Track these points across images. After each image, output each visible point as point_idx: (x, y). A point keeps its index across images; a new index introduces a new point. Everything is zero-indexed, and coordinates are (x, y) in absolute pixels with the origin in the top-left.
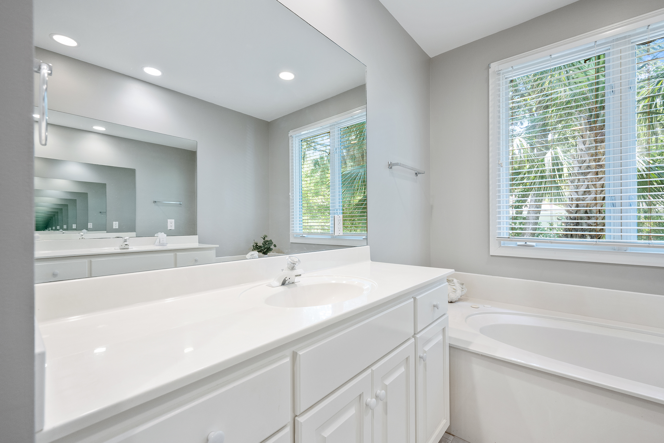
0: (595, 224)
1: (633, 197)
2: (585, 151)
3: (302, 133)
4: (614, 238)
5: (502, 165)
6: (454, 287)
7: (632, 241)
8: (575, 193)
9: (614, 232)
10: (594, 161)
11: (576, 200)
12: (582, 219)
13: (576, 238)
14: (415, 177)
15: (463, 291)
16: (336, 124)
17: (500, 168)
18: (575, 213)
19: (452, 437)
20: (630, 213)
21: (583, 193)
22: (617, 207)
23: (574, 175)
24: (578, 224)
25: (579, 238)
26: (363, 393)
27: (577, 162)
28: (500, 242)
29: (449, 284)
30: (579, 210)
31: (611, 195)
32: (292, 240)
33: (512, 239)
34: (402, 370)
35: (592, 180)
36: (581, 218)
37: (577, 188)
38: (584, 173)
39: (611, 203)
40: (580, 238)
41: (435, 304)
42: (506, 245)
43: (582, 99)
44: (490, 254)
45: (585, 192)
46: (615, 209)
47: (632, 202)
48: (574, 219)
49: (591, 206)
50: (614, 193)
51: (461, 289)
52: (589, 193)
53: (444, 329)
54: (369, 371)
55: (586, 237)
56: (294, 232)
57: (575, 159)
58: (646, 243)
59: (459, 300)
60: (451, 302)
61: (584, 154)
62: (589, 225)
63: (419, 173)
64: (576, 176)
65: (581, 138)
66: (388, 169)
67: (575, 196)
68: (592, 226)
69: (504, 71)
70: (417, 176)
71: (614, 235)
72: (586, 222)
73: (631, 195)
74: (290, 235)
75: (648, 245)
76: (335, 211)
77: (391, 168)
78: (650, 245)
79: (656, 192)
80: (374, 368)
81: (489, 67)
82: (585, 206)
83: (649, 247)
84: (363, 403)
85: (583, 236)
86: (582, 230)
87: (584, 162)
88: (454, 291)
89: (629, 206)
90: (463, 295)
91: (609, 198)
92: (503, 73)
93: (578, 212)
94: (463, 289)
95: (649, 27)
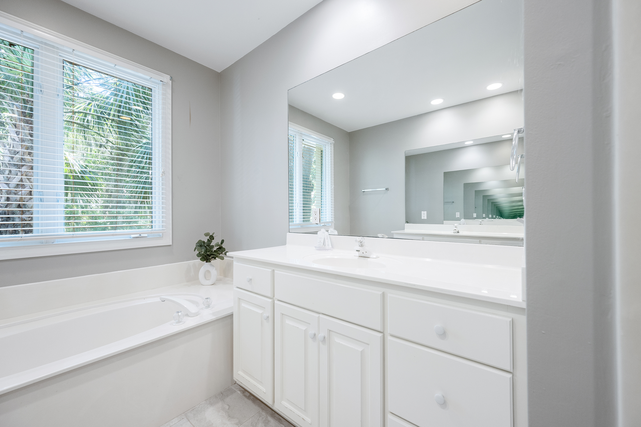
0: (30, 219)
1: (60, 194)
2: (18, 142)
4: (42, 232)
7: (59, 233)
8: (5, 184)
9: (42, 226)
10: (29, 154)
11: (6, 193)
12: (15, 213)
13: (6, 234)
18: (4, 206)
20: (58, 208)
21: (15, 185)
22: (45, 202)
23: (4, 166)
24: (8, 219)
25: (10, 234)
27: (8, 152)
30: (11, 204)
31: (39, 190)
35: (27, 173)
36: (13, 213)
37: (8, 180)
38: (17, 165)
39: (39, 198)
40: (12, 234)
43: (15, 85)
45: (18, 184)
46: (43, 204)
47: (59, 198)
48: (4, 213)
49: (25, 200)
50: (42, 189)
52: (23, 186)
55: (19, 232)
57: (5, 148)
58: (70, 235)
61: (17, 144)
62: (23, 220)
64: (7, 166)
65: (14, 127)
67: (5, 188)
68: (26, 221)
71: (41, 229)
72: (19, 217)
73: (58, 192)
75: (73, 236)
78: (74, 236)
79: (90, 191)
82: (18, 200)
83: (73, 237)
85: (15, 232)
86: (14, 225)
87: (16, 153)
89: (56, 202)
91: (37, 193)
93: (8, 206)
95: (75, 52)
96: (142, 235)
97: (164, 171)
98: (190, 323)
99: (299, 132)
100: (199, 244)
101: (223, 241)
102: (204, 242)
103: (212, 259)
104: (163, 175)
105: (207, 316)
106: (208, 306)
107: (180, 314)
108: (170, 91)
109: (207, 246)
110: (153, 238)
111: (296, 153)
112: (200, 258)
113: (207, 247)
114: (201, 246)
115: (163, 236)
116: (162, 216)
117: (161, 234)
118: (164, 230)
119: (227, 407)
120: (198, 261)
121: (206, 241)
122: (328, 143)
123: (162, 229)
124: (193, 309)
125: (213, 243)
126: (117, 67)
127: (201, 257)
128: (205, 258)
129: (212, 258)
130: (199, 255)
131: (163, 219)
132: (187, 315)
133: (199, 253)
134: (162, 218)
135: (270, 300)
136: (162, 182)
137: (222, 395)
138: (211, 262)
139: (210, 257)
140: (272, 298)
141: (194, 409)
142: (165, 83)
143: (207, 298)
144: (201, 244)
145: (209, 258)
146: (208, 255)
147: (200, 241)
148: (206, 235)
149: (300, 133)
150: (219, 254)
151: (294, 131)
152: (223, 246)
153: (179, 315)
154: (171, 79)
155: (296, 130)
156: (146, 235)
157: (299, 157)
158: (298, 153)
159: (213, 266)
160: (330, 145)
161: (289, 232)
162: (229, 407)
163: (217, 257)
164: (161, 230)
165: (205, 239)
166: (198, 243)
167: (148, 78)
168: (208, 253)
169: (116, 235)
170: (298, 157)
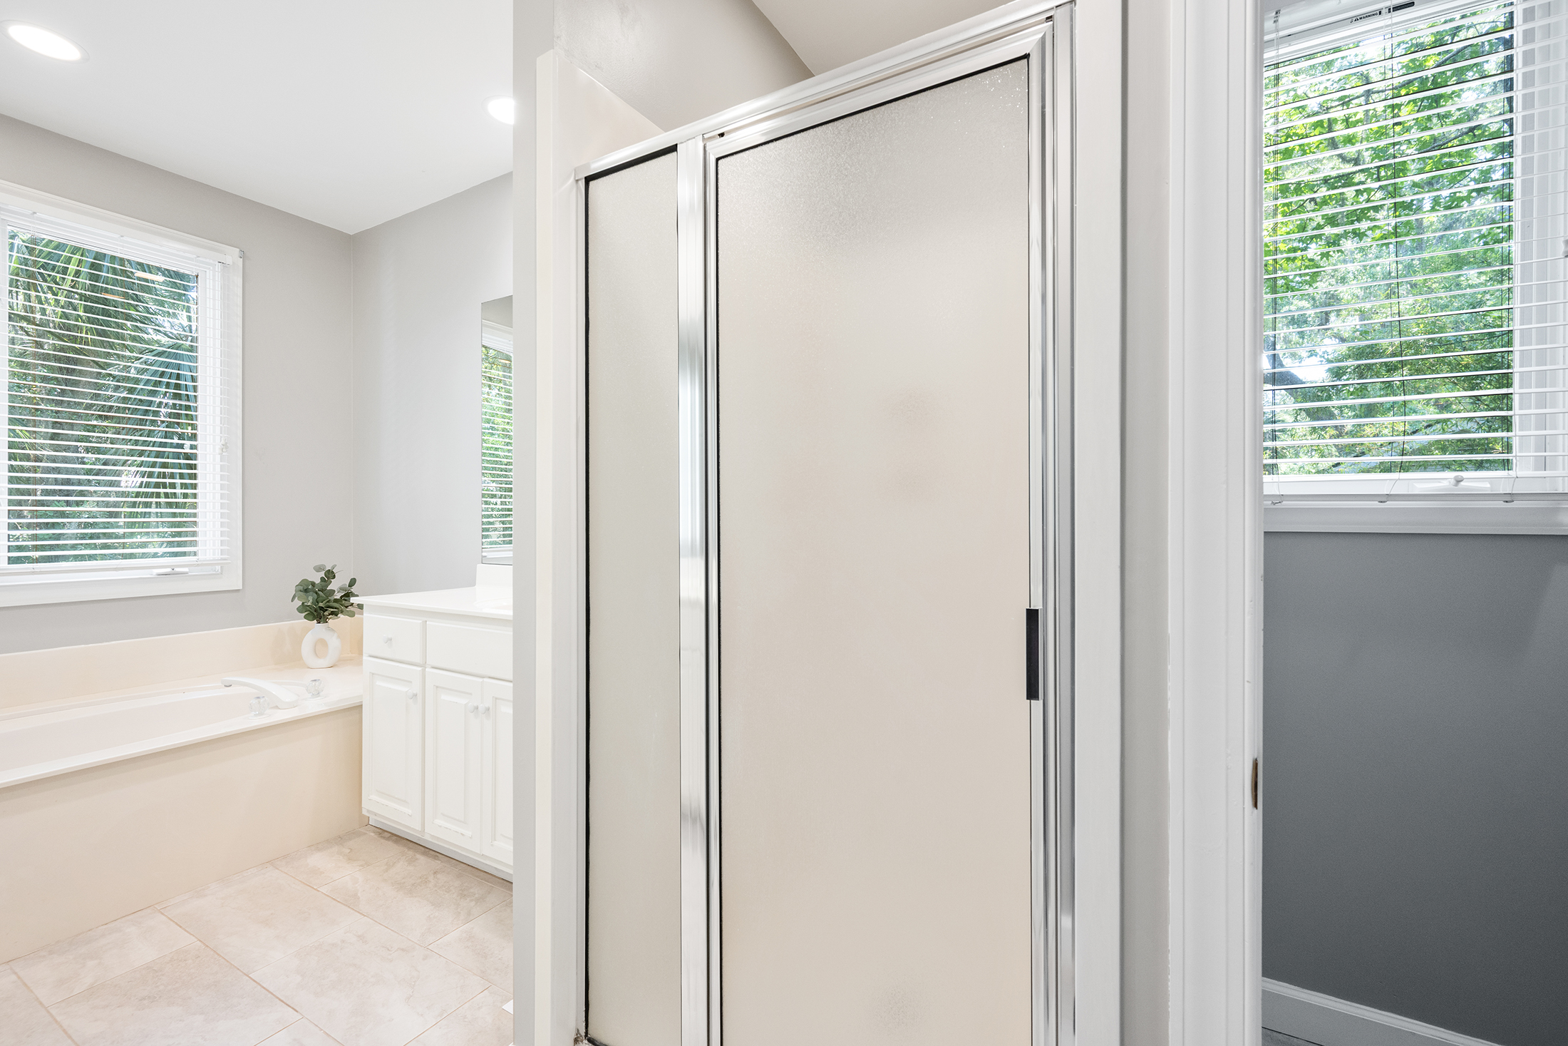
96: (177, 570)
97: (226, 443)
100: (301, 588)
101: (353, 581)
102: (313, 584)
103: (329, 617)
104: (223, 450)
105: (314, 707)
106: (318, 693)
107: (262, 700)
108: (239, 281)
109: (319, 590)
110: (201, 575)
112: (304, 614)
113: (320, 593)
114: (306, 591)
115: (222, 571)
116: (221, 531)
117: (218, 568)
118: (225, 560)
120: (302, 622)
121: (318, 581)
123: (220, 557)
124: (286, 697)
125: (334, 585)
127: (306, 613)
128: (315, 614)
129: (330, 614)
130: (302, 608)
131: (222, 538)
132: (274, 705)
133: (303, 603)
134: (221, 536)
135: (419, 669)
136: (221, 463)
137: (340, 839)
138: (327, 622)
139: (326, 613)
140: (423, 665)
142: (228, 266)
143: (315, 680)
144: (306, 588)
145: (324, 615)
146: (321, 608)
147: (304, 581)
148: (318, 569)
150: (347, 607)
152: (355, 590)
153: (259, 703)
154: (243, 255)
156: (186, 570)
159: (333, 630)
161: (482, 563)
163: (342, 612)
164: (218, 560)
165: (316, 578)
166: (301, 585)
168: (321, 604)
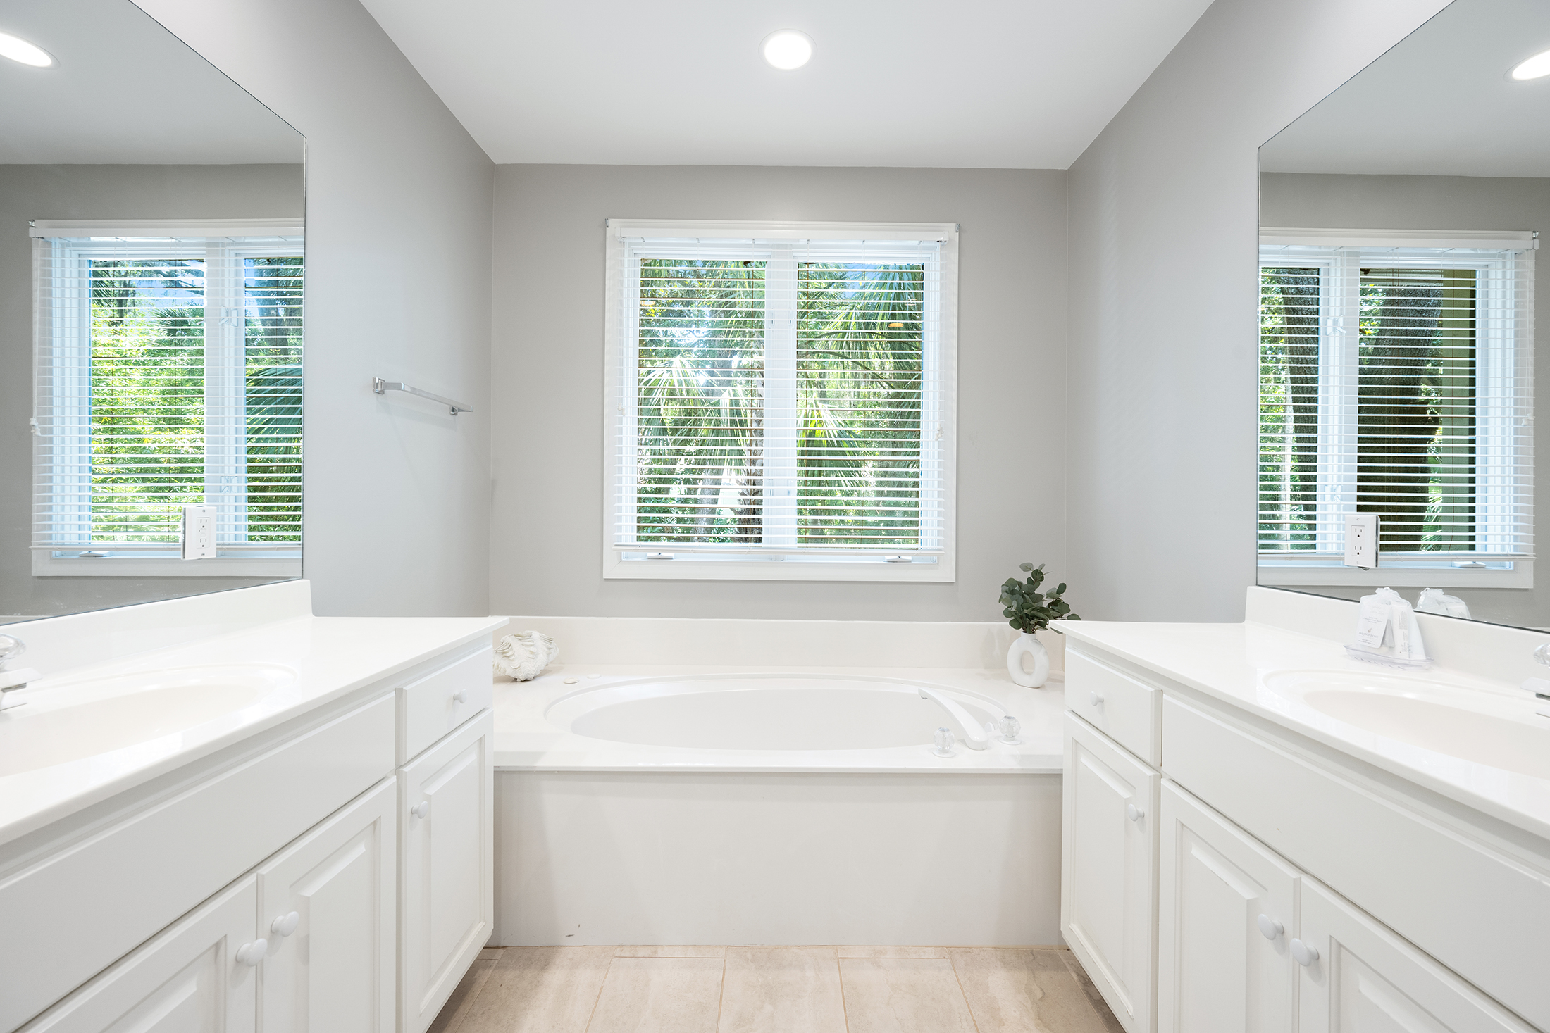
3: (93, 239)
5: (625, 412)
6: (532, 649)
14: (452, 418)
15: (551, 653)
16: (228, 244)
17: (622, 418)
19: (501, 951)
26: (226, 936)
28: (621, 554)
29: (523, 645)
32: (40, 567)
33: (638, 548)
34: (361, 850)
41: (457, 693)
42: (630, 559)
44: (604, 577)
51: (546, 649)
53: (481, 741)
54: (251, 879)
56: (53, 541)
59: (544, 673)
60: (526, 680)
63: (460, 410)
66: (374, 395)
69: (633, 241)
70: (456, 414)
74: (33, 552)
76: (224, 483)
77: (382, 393)
80: (264, 870)
81: (605, 225)
84: (226, 960)
88: (532, 656)
90: (551, 663)
92: (630, 244)
94: (551, 651)
95: (810, 243)
97: (941, 428)
98: (965, 761)
99: (1340, 250)
100: (1007, 588)
101: (1062, 588)
102: (1020, 584)
103: (1035, 627)
104: (940, 436)
105: (1004, 757)
106: (1011, 737)
107: (947, 734)
108: (955, 257)
109: (1025, 593)
110: (921, 564)
111: (1330, 322)
112: (1010, 619)
113: (1026, 596)
114: (1012, 593)
115: (938, 561)
116: (938, 521)
117: (936, 558)
118: (941, 550)
119: (1039, 994)
120: (1005, 624)
121: (1025, 582)
122: (1504, 257)
123: (937, 547)
124: (975, 732)
125: (1042, 589)
126: (865, 243)
127: (1013, 618)
128: (1020, 620)
129: (1036, 624)
130: (1007, 613)
131: (938, 528)
132: (963, 742)
133: (1009, 607)
135: (1149, 773)
136: (938, 450)
137: (1032, 957)
138: (1034, 633)
139: (1032, 622)
140: (1157, 768)
141: (967, 952)
142: (946, 243)
143: (1009, 718)
144: (1012, 589)
145: (1030, 624)
146: (1027, 616)
147: (1011, 580)
148: (1026, 567)
149: (1349, 254)
150: (1054, 618)
151: (1317, 253)
152: (1064, 598)
153: (944, 736)
154: (960, 230)
155: (1329, 247)
156: (909, 558)
157: (1341, 333)
158: (1336, 323)
159: (1039, 643)
160: (1510, 263)
161: (1257, 585)
162: (1043, 997)
164: (935, 550)
165: (1023, 577)
166: (1007, 586)
167: (916, 243)
168: (1027, 611)
169: (861, 554)
170: (1338, 334)
